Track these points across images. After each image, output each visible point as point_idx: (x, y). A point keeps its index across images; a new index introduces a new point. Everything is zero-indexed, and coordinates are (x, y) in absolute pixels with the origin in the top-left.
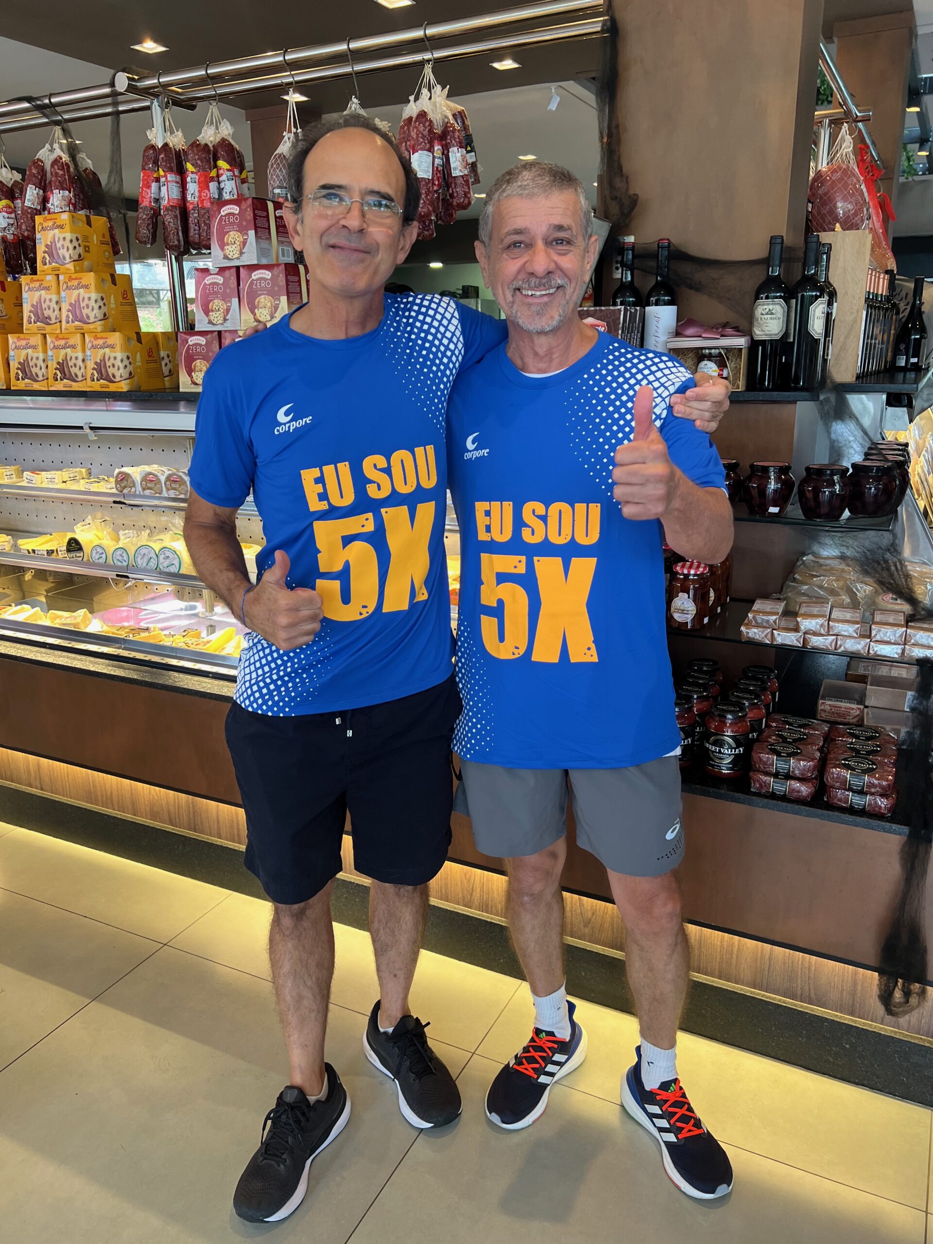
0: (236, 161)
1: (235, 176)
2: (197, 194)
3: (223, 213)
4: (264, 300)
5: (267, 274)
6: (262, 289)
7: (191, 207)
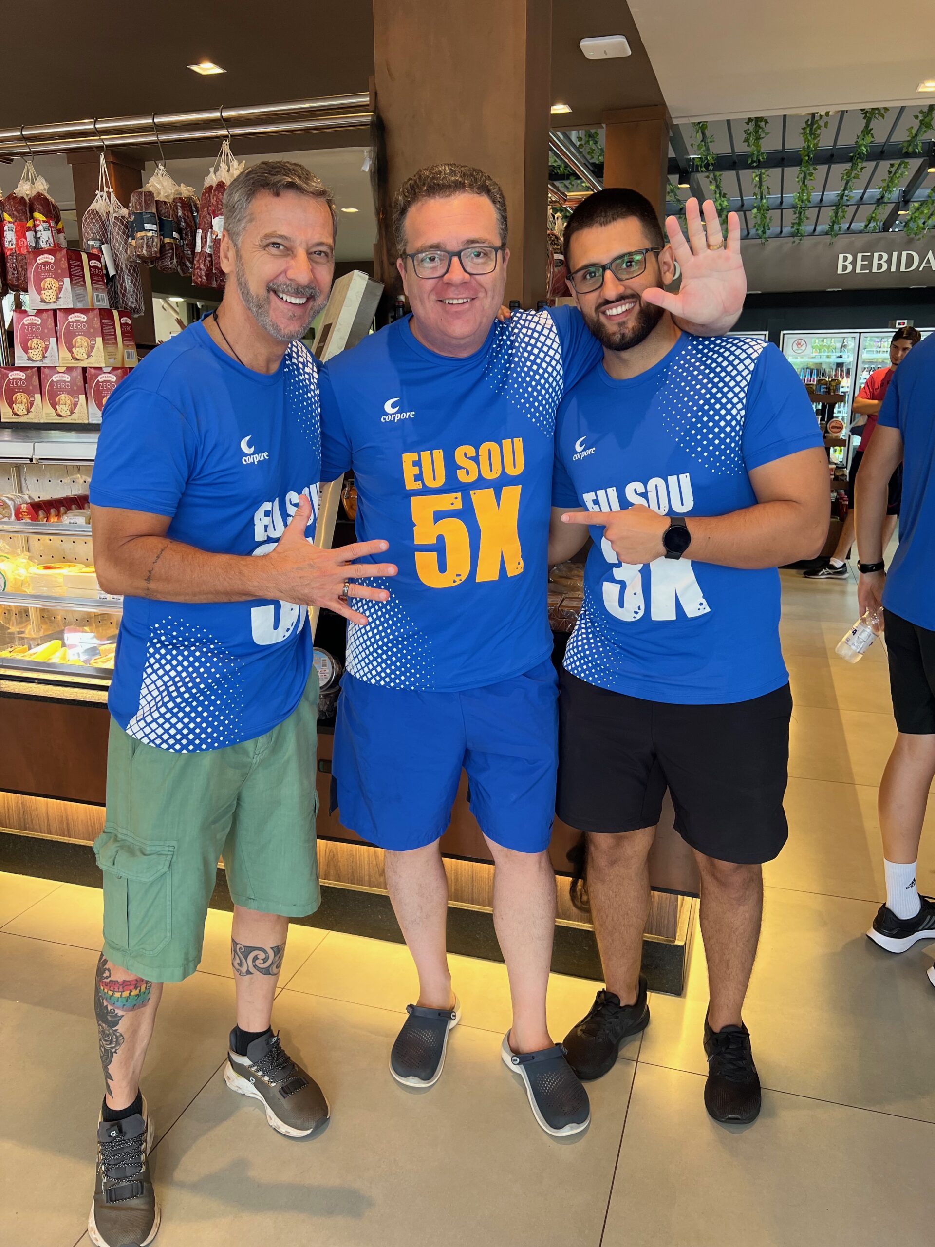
0: (52, 213)
1: (51, 227)
2: (14, 242)
3: (38, 261)
4: (80, 340)
5: (83, 318)
6: (79, 330)
7: (9, 253)
